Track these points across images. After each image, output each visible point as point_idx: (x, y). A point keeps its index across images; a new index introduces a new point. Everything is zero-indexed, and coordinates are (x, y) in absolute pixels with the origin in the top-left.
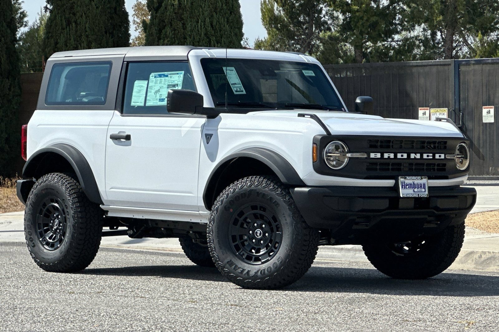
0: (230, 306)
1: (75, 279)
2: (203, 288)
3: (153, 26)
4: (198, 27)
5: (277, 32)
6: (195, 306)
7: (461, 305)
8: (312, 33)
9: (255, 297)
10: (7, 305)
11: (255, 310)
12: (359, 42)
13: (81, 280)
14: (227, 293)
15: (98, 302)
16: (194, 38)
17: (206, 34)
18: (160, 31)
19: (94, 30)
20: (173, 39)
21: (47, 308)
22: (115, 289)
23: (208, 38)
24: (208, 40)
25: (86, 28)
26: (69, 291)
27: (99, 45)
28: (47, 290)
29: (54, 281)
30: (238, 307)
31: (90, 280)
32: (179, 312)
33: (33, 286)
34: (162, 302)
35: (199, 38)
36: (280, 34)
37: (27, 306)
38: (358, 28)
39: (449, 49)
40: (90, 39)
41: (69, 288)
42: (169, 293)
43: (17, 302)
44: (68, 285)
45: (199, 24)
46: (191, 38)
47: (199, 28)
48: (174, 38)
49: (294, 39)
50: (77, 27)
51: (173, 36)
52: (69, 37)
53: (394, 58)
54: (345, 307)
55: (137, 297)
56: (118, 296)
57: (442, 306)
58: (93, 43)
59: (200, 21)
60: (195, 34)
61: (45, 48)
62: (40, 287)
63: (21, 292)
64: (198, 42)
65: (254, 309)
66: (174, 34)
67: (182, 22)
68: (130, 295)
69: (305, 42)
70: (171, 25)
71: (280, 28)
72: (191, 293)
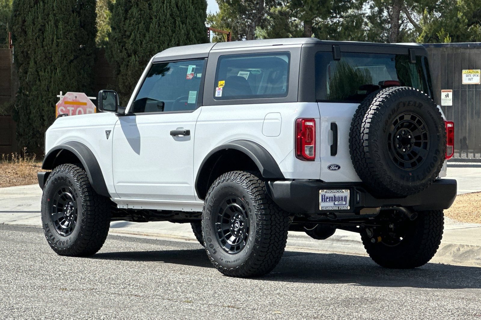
0: (227, 308)
1: (64, 272)
2: (194, 284)
3: (119, 6)
4: (163, 8)
5: (229, 7)
6: (193, 308)
7: (457, 309)
8: (263, 8)
9: (249, 297)
10: (3, 305)
11: (254, 313)
12: (309, 18)
13: (69, 273)
14: (220, 291)
15: (93, 302)
16: (160, 19)
17: (171, 15)
18: (126, 11)
19: (61, 9)
20: (139, 20)
21: (44, 309)
22: (106, 285)
23: (173, 18)
24: (173, 20)
25: (53, 6)
26: (62, 287)
27: (66, 24)
28: (39, 285)
29: (43, 275)
30: (235, 309)
31: (79, 274)
32: (179, 315)
33: (23, 281)
34: (158, 301)
35: (165, 19)
36: (231, 8)
37: (24, 306)
38: (308, 4)
39: (395, 26)
40: (58, 18)
41: (60, 283)
42: (161, 291)
43: (13, 301)
44: (58, 279)
45: (165, 5)
46: (156, 18)
47: (165, 9)
48: (140, 18)
49: (245, 14)
50: (44, 6)
51: (139, 17)
52: (36, 15)
53: (343, 34)
54: (342, 310)
55: (131, 295)
56: (112, 294)
57: (439, 310)
58: (60, 22)
59: (165, 2)
60: (161, 15)
61: (13, 26)
62: (31, 281)
63: (13, 288)
64: (164, 22)
65: (252, 312)
66: (140, 14)
67: (148, 2)
68: (123, 292)
69: (256, 16)
70: (138, 6)
71: (231, 2)
72: (184, 291)
